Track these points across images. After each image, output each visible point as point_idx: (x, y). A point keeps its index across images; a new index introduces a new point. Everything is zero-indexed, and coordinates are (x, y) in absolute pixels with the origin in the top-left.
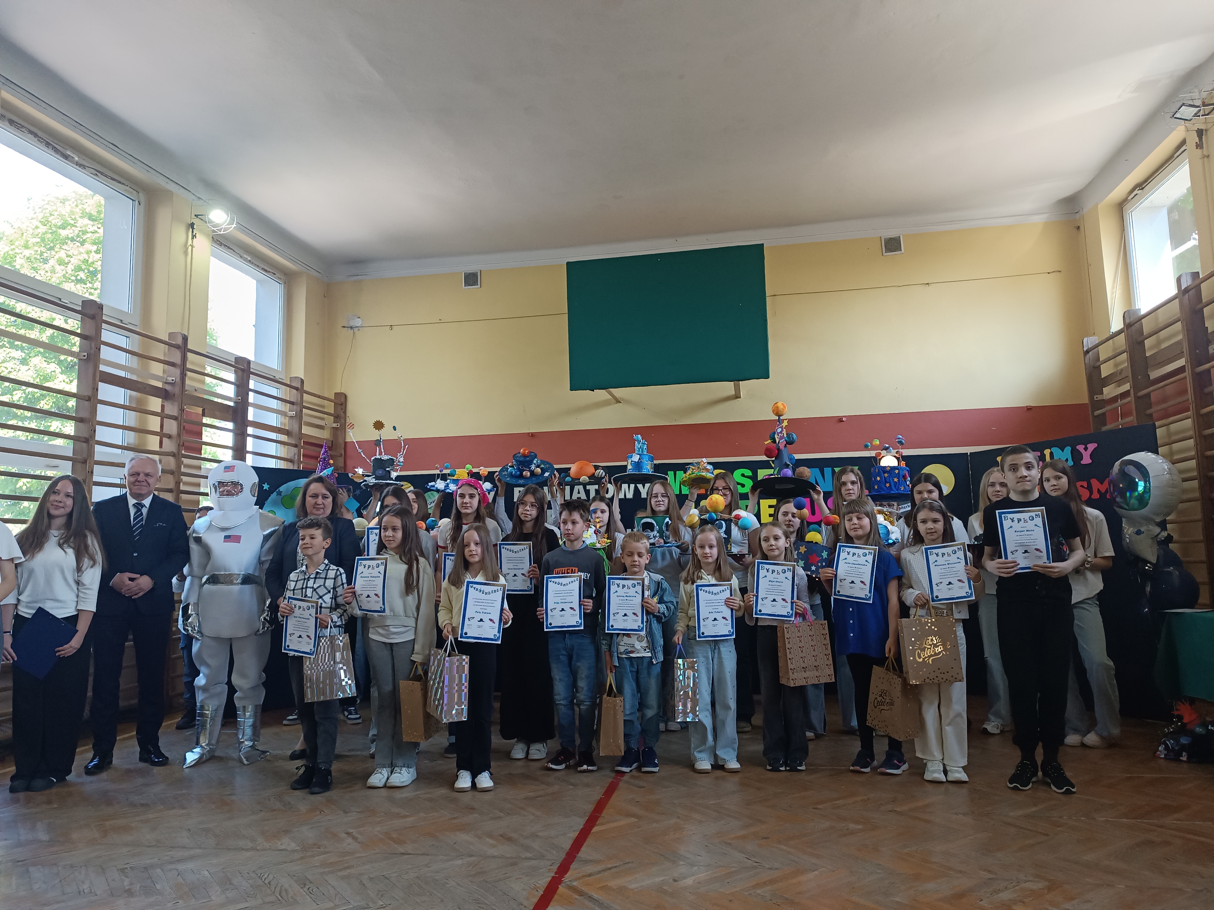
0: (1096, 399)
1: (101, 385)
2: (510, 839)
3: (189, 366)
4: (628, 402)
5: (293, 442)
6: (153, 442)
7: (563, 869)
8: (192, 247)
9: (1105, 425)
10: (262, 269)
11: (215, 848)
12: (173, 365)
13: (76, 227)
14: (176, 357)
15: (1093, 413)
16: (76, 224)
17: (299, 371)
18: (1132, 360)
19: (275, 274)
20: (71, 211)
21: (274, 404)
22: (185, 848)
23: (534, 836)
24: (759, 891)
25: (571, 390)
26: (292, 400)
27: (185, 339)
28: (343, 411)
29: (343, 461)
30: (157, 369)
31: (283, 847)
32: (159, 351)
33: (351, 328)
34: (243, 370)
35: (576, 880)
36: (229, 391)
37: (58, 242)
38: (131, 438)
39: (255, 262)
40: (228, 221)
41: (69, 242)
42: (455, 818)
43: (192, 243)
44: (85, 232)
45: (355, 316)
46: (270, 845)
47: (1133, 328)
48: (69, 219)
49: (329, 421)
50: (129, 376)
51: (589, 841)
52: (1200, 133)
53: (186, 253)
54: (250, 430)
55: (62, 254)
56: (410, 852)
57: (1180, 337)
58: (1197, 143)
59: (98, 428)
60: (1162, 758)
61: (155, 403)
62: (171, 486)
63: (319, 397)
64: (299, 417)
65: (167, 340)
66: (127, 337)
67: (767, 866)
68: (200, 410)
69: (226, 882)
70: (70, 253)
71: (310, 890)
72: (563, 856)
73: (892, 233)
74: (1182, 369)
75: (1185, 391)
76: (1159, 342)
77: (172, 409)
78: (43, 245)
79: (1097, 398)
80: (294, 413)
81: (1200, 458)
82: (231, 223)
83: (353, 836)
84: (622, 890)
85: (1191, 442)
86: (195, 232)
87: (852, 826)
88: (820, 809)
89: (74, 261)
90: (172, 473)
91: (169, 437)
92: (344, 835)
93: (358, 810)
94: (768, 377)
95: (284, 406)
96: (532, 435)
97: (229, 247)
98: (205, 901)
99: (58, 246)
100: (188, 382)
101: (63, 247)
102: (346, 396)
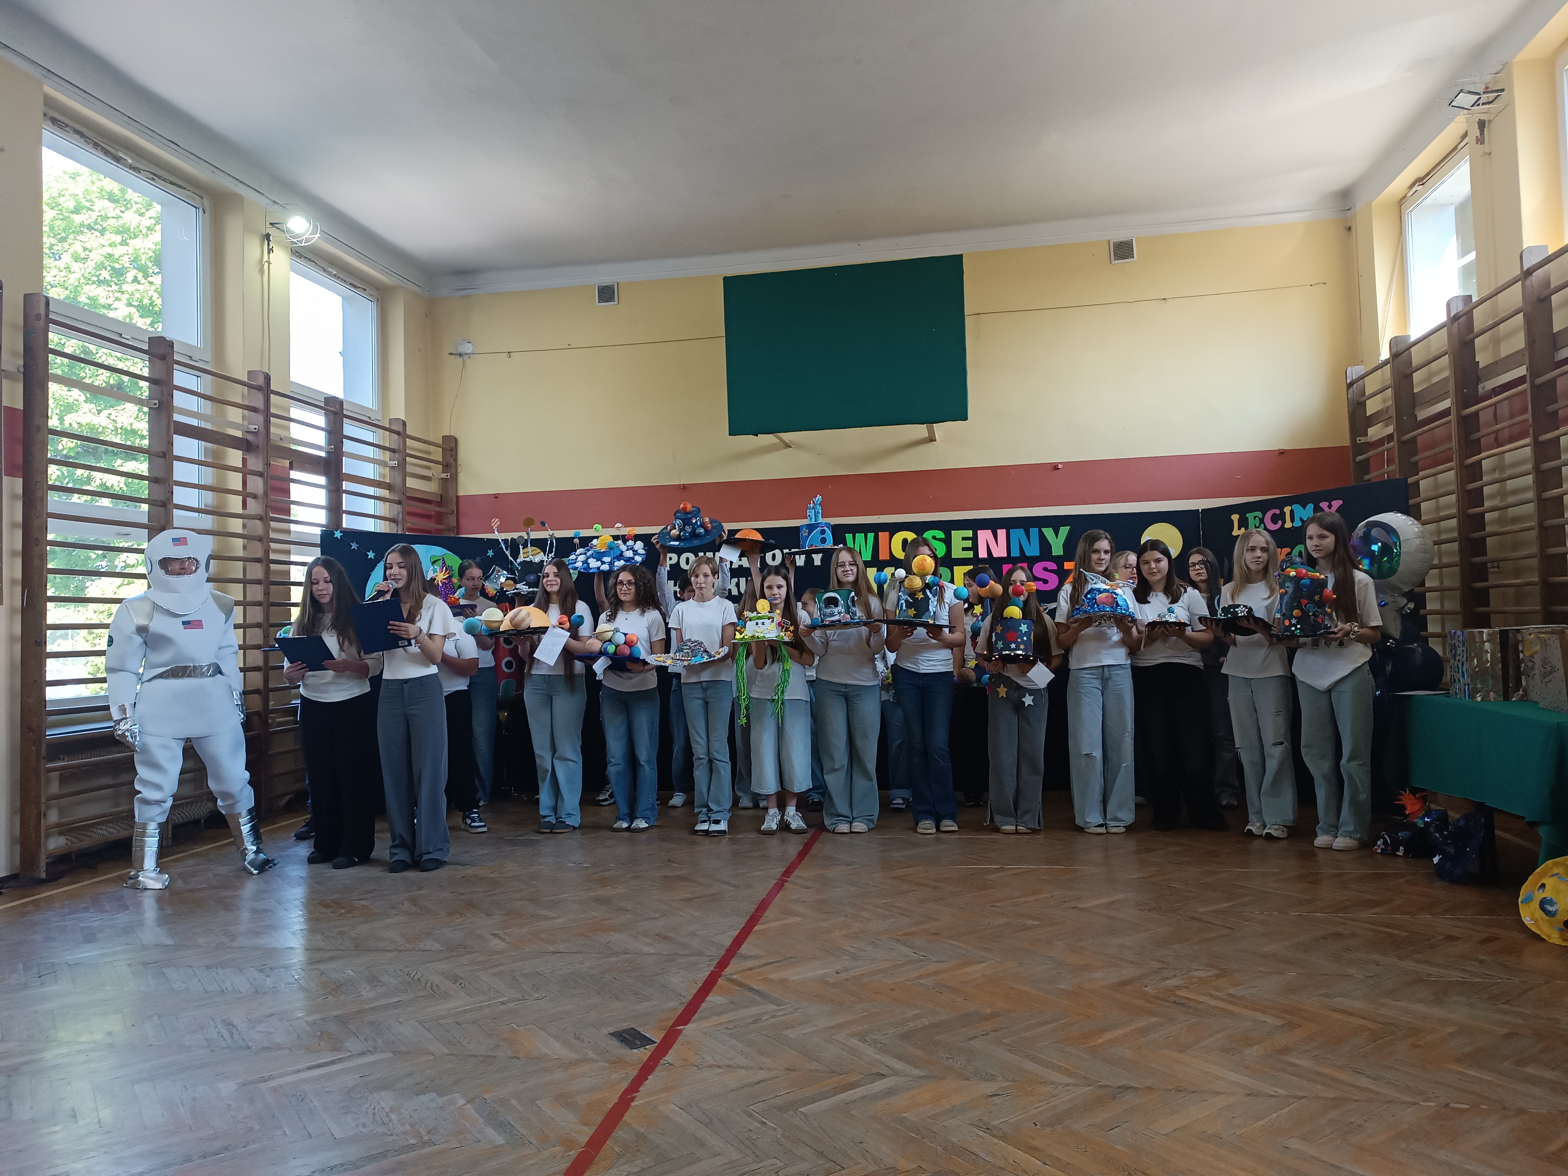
0: (1358, 442)
1: (176, 438)
2: (666, 938)
3: (273, 410)
4: (800, 446)
5: (396, 498)
6: (235, 504)
7: (723, 963)
8: (269, 263)
9: (1368, 473)
10: (350, 284)
11: (355, 950)
12: (254, 410)
13: (93, 210)
14: (258, 401)
15: (1354, 459)
16: (92, 207)
17: (398, 411)
18: (1397, 396)
19: (365, 290)
20: (86, 190)
21: (370, 451)
22: (322, 950)
23: (694, 934)
24: (922, 981)
25: (730, 434)
26: (393, 447)
27: (268, 378)
28: (453, 458)
29: (455, 519)
30: (235, 415)
31: (426, 948)
32: (237, 394)
33: (460, 355)
34: (335, 413)
35: (735, 974)
36: (320, 438)
37: (71, 231)
38: (208, 498)
39: (342, 276)
40: (310, 231)
41: (86, 230)
42: (606, 919)
43: (269, 258)
44: (105, 218)
45: (464, 340)
46: (413, 946)
47: (1400, 358)
48: (83, 201)
49: (437, 471)
50: (203, 425)
51: (750, 938)
52: (1482, 125)
53: (262, 271)
54: (346, 485)
55: (77, 247)
56: (562, 951)
57: (1446, 374)
58: (1477, 137)
59: (176, 489)
60: (1378, 853)
61: (235, 457)
62: (260, 554)
63: (424, 442)
64: (402, 467)
65: (247, 381)
66: (198, 377)
67: (934, 959)
68: (287, 463)
69: (373, 980)
70: (87, 245)
71: (462, 985)
72: (723, 952)
73: (1122, 236)
74: (1446, 413)
75: (1449, 438)
76: (1431, 376)
77: (255, 464)
78: (52, 235)
79: (1360, 440)
80: (396, 462)
81: (1461, 517)
82: (314, 232)
83: (499, 937)
84: (782, 982)
85: (1453, 497)
86: (271, 246)
87: (1030, 922)
88: (998, 906)
89: (96, 256)
90: (260, 539)
91: (255, 497)
92: (489, 936)
93: (501, 913)
94: (966, 419)
95: (382, 453)
96: (684, 486)
97: (310, 260)
98: (355, 996)
99: (71, 236)
100: (273, 430)
101: (78, 238)
102: (456, 440)
